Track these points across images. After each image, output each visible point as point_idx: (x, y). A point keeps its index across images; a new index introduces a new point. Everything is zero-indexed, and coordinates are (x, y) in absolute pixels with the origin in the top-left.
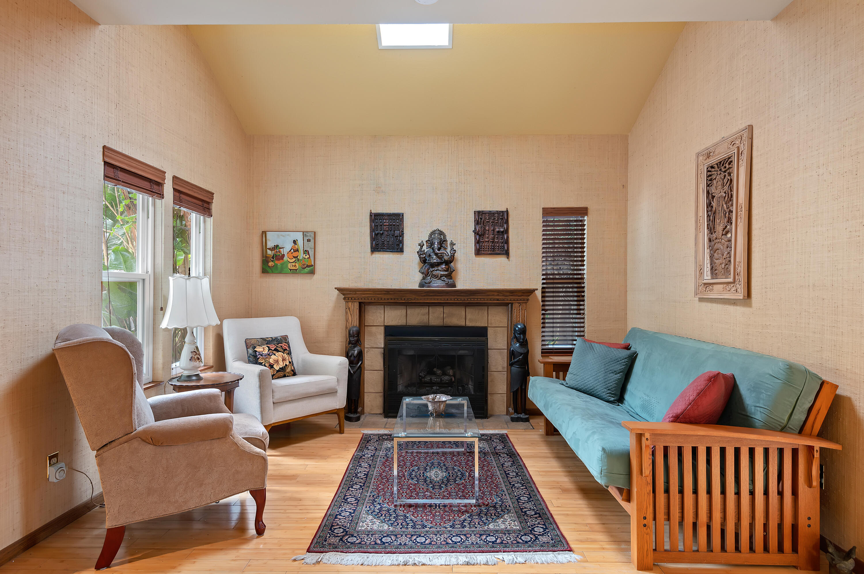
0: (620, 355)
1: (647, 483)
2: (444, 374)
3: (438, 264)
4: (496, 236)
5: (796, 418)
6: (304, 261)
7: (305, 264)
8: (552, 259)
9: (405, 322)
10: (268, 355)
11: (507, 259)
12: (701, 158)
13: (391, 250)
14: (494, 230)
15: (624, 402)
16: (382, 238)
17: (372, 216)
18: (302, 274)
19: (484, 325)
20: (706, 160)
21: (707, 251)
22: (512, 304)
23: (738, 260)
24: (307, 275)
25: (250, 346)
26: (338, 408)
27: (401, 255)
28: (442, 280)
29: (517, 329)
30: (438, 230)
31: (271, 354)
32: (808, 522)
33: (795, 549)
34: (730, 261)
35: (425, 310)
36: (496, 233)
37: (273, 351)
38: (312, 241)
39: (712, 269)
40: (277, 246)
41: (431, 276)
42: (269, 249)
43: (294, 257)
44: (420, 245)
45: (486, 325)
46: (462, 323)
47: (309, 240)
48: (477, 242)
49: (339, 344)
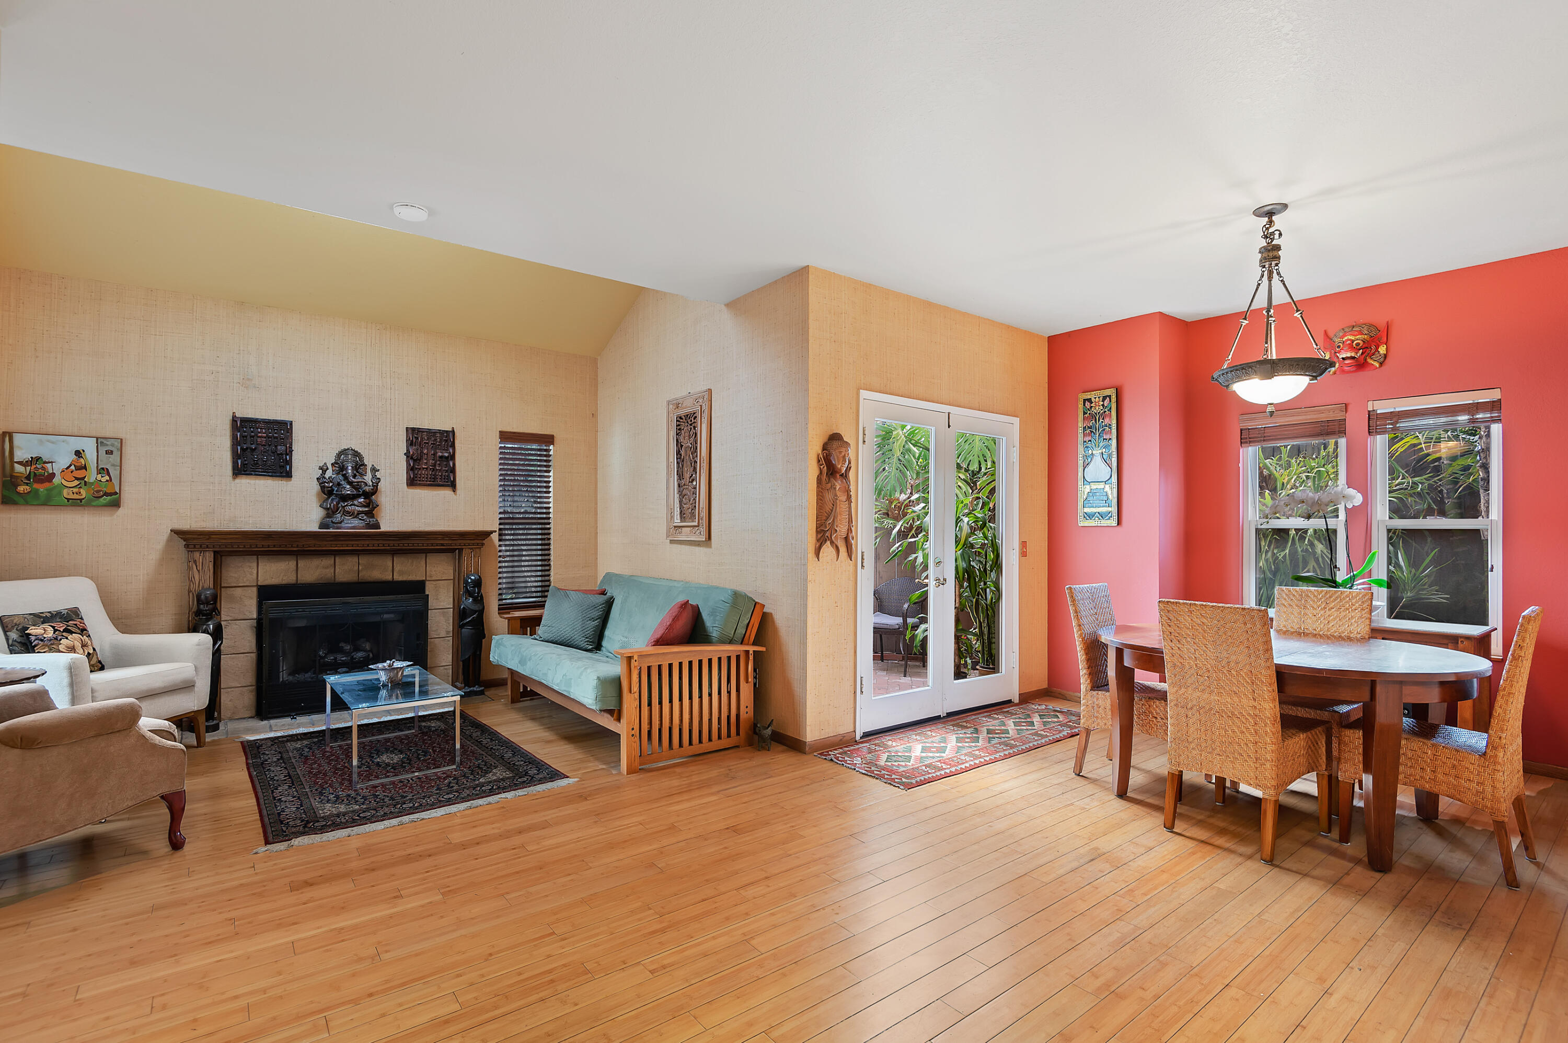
0: (598, 601)
1: (635, 699)
2: (357, 649)
3: (353, 497)
4: (438, 462)
5: (739, 632)
6: (98, 485)
7: (101, 491)
8: (511, 494)
9: (295, 579)
10: (55, 639)
11: (453, 493)
12: (671, 406)
13: (270, 474)
14: (434, 454)
15: (602, 648)
16: (254, 456)
17: (236, 421)
18: (94, 506)
19: (421, 579)
20: (675, 409)
21: (677, 496)
22: (461, 550)
23: (701, 506)
24: (104, 508)
25: (13, 627)
26: (196, 709)
27: (287, 481)
28: (360, 519)
29: (469, 581)
30: (352, 449)
31: (59, 638)
32: (747, 710)
33: (738, 734)
34: (695, 506)
35: (328, 561)
36: (438, 459)
37: (63, 632)
38: (116, 454)
39: (681, 513)
40: (38, 459)
41: (342, 512)
42: (18, 463)
43: (77, 479)
44: (321, 468)
45: (424, 579)
46: (389, 577)
47: (109, 452)
48: (410, 469)
49: (171, 618)
